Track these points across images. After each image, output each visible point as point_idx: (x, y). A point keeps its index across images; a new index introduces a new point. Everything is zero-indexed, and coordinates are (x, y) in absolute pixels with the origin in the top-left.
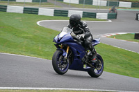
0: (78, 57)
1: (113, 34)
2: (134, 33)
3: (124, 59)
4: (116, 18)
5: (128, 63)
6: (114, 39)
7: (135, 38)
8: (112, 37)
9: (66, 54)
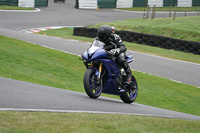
0: (113, 77)
1: (43, 29)
2: (72, 27)
3: (58, 65)
4: (47, 6)
5: (65, 70)
6: (45, 35)
7: (74, 34)
8: (42, 33)
9: (99, 74)
